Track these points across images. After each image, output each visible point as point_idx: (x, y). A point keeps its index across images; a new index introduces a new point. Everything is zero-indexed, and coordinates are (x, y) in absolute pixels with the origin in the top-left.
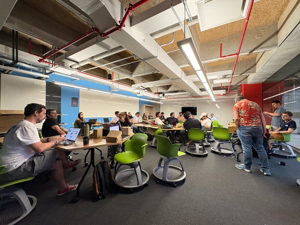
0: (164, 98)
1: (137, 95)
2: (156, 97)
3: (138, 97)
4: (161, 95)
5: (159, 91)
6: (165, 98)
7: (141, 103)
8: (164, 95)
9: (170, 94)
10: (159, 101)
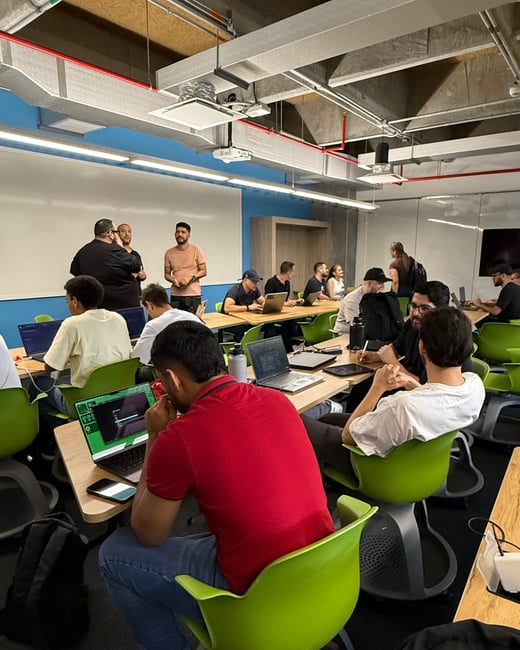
0: (381, 178)
1: (217, 154)
2: (336, 169)
3: (219, 166)
4: (367, 159)
5: (356, 135)
6: (388, 179)
7: (256, 211)
8: (382, 158)
9: (421, 150)
10: (353, 198)
